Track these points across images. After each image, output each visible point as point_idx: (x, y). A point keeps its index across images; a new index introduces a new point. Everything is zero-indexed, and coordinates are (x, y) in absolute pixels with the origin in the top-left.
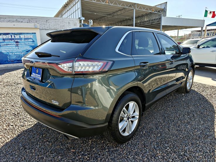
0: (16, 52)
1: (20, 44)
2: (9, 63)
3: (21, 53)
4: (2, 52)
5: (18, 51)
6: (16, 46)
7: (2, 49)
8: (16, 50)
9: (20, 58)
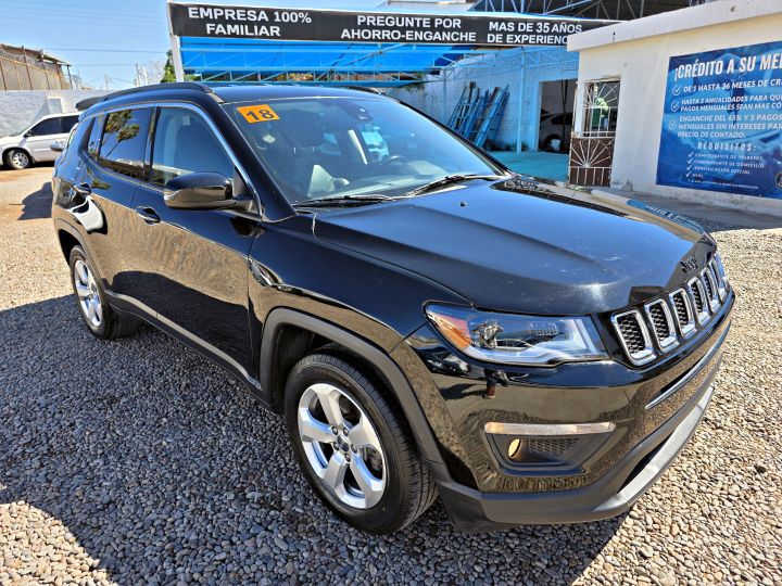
0: (722, 140)
1: (748, 103)
2: (685, 183)
3: (739, 146)
4: (679, 134)
5: (731, 135)
6: (730, 112)
7: (682, 123)
8: (723, 131)
9: (728, 166)
